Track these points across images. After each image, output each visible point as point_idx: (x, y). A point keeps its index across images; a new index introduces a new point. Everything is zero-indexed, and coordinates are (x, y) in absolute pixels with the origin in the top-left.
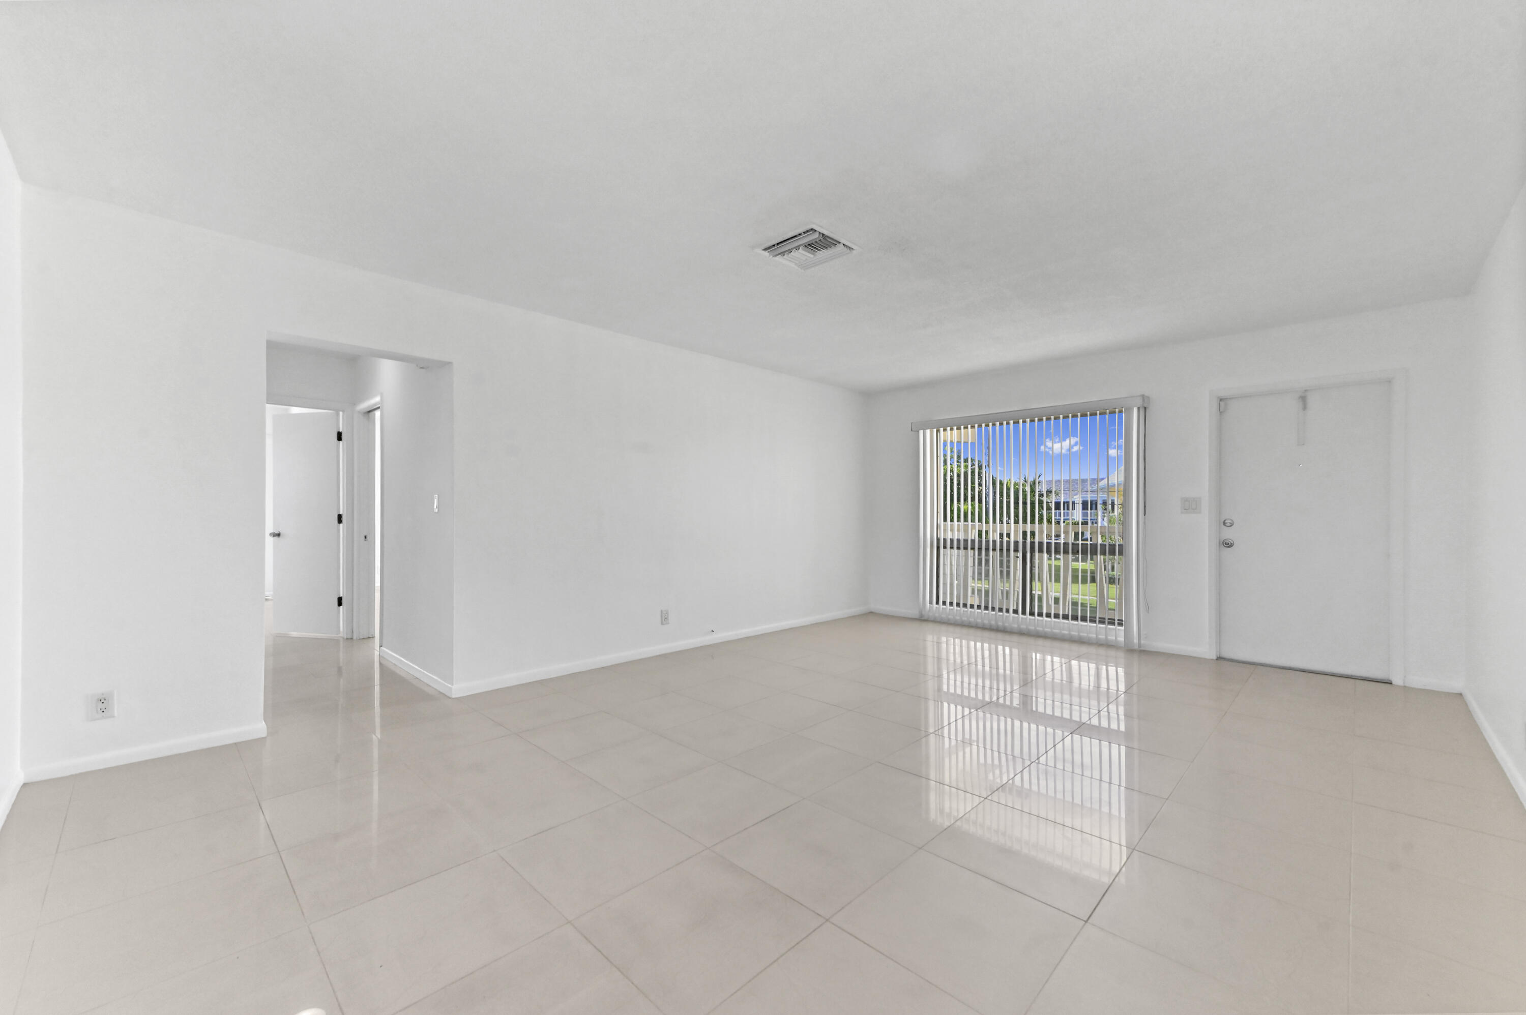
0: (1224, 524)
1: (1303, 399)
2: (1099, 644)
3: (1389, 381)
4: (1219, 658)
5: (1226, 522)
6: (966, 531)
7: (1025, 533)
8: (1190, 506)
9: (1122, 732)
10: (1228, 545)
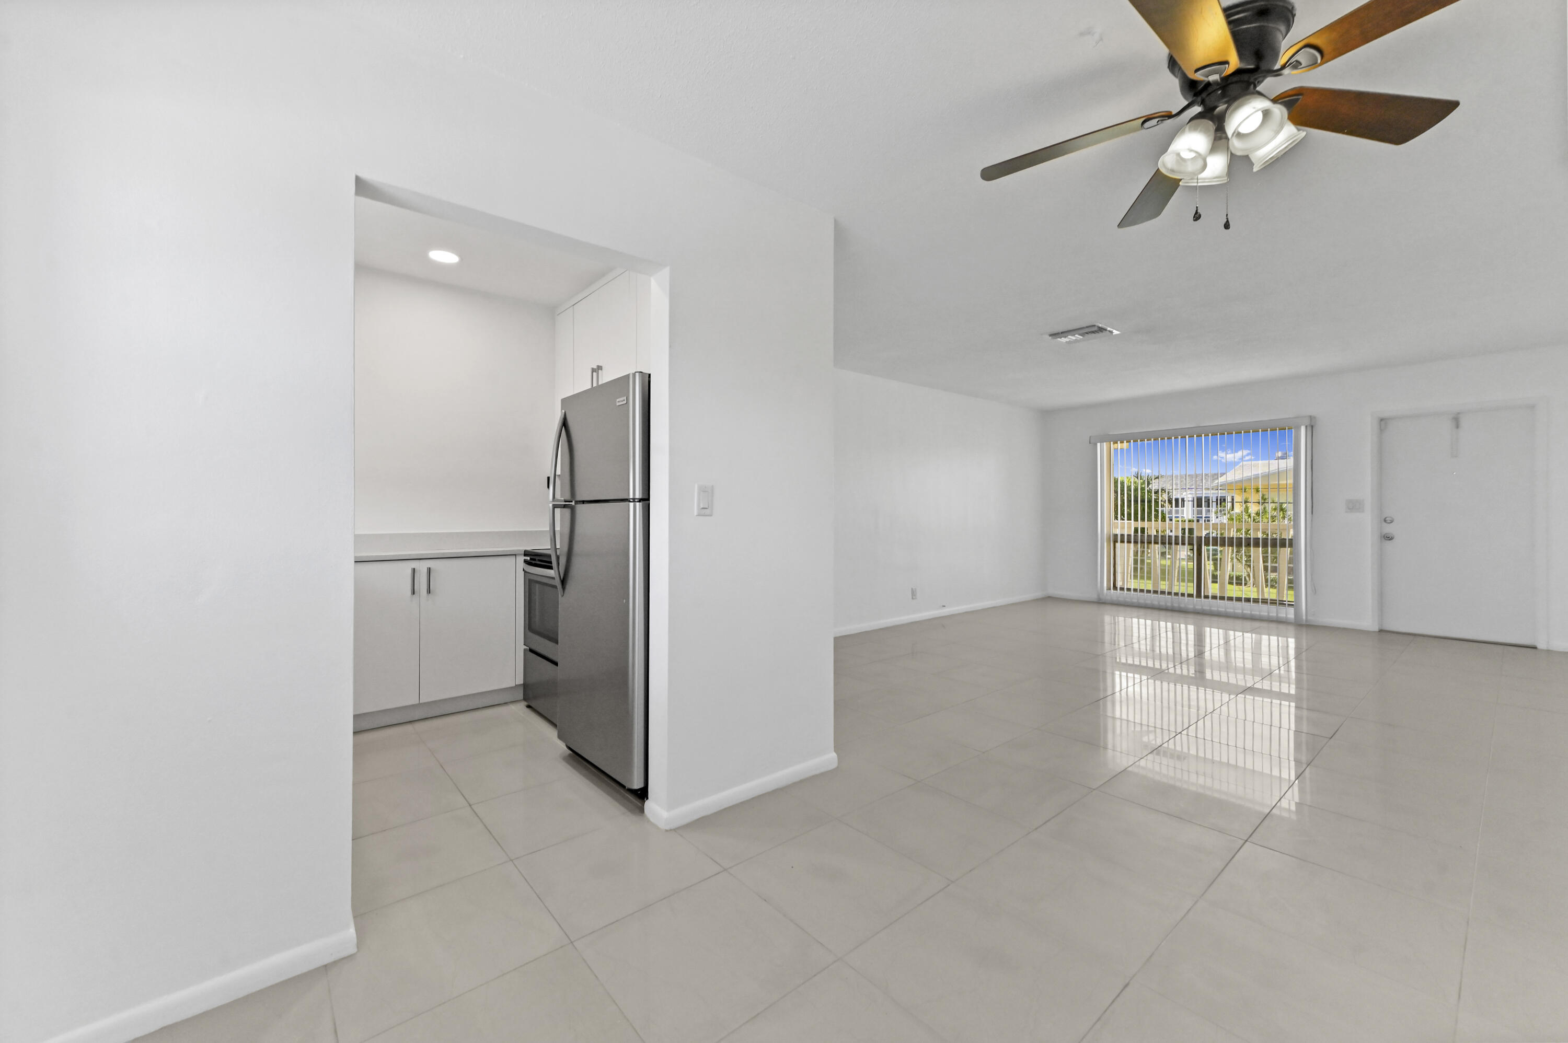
0: (1385, 521)
1: (1456, 421)
2: (1269, 620)
3: (1532, 407)
4: (1381, 631)
5: (1387, 519)
6: (1123, 528)
7: (1184, 530)
8: (1354, 506)
9: (1292, 694)
10: (1388, 538)
